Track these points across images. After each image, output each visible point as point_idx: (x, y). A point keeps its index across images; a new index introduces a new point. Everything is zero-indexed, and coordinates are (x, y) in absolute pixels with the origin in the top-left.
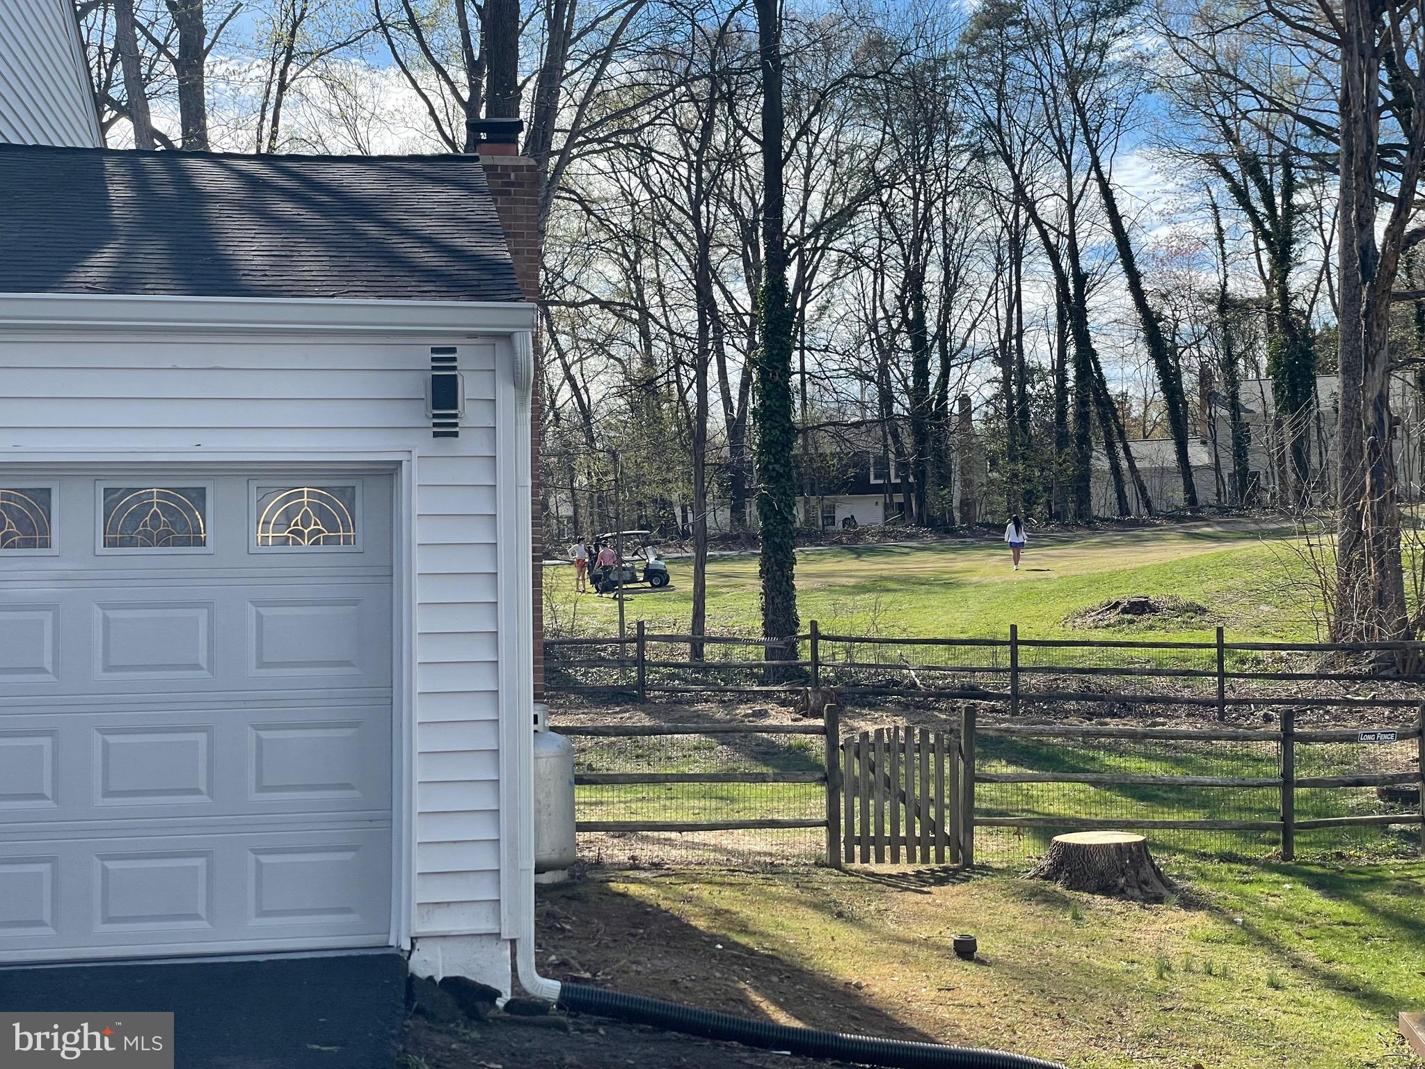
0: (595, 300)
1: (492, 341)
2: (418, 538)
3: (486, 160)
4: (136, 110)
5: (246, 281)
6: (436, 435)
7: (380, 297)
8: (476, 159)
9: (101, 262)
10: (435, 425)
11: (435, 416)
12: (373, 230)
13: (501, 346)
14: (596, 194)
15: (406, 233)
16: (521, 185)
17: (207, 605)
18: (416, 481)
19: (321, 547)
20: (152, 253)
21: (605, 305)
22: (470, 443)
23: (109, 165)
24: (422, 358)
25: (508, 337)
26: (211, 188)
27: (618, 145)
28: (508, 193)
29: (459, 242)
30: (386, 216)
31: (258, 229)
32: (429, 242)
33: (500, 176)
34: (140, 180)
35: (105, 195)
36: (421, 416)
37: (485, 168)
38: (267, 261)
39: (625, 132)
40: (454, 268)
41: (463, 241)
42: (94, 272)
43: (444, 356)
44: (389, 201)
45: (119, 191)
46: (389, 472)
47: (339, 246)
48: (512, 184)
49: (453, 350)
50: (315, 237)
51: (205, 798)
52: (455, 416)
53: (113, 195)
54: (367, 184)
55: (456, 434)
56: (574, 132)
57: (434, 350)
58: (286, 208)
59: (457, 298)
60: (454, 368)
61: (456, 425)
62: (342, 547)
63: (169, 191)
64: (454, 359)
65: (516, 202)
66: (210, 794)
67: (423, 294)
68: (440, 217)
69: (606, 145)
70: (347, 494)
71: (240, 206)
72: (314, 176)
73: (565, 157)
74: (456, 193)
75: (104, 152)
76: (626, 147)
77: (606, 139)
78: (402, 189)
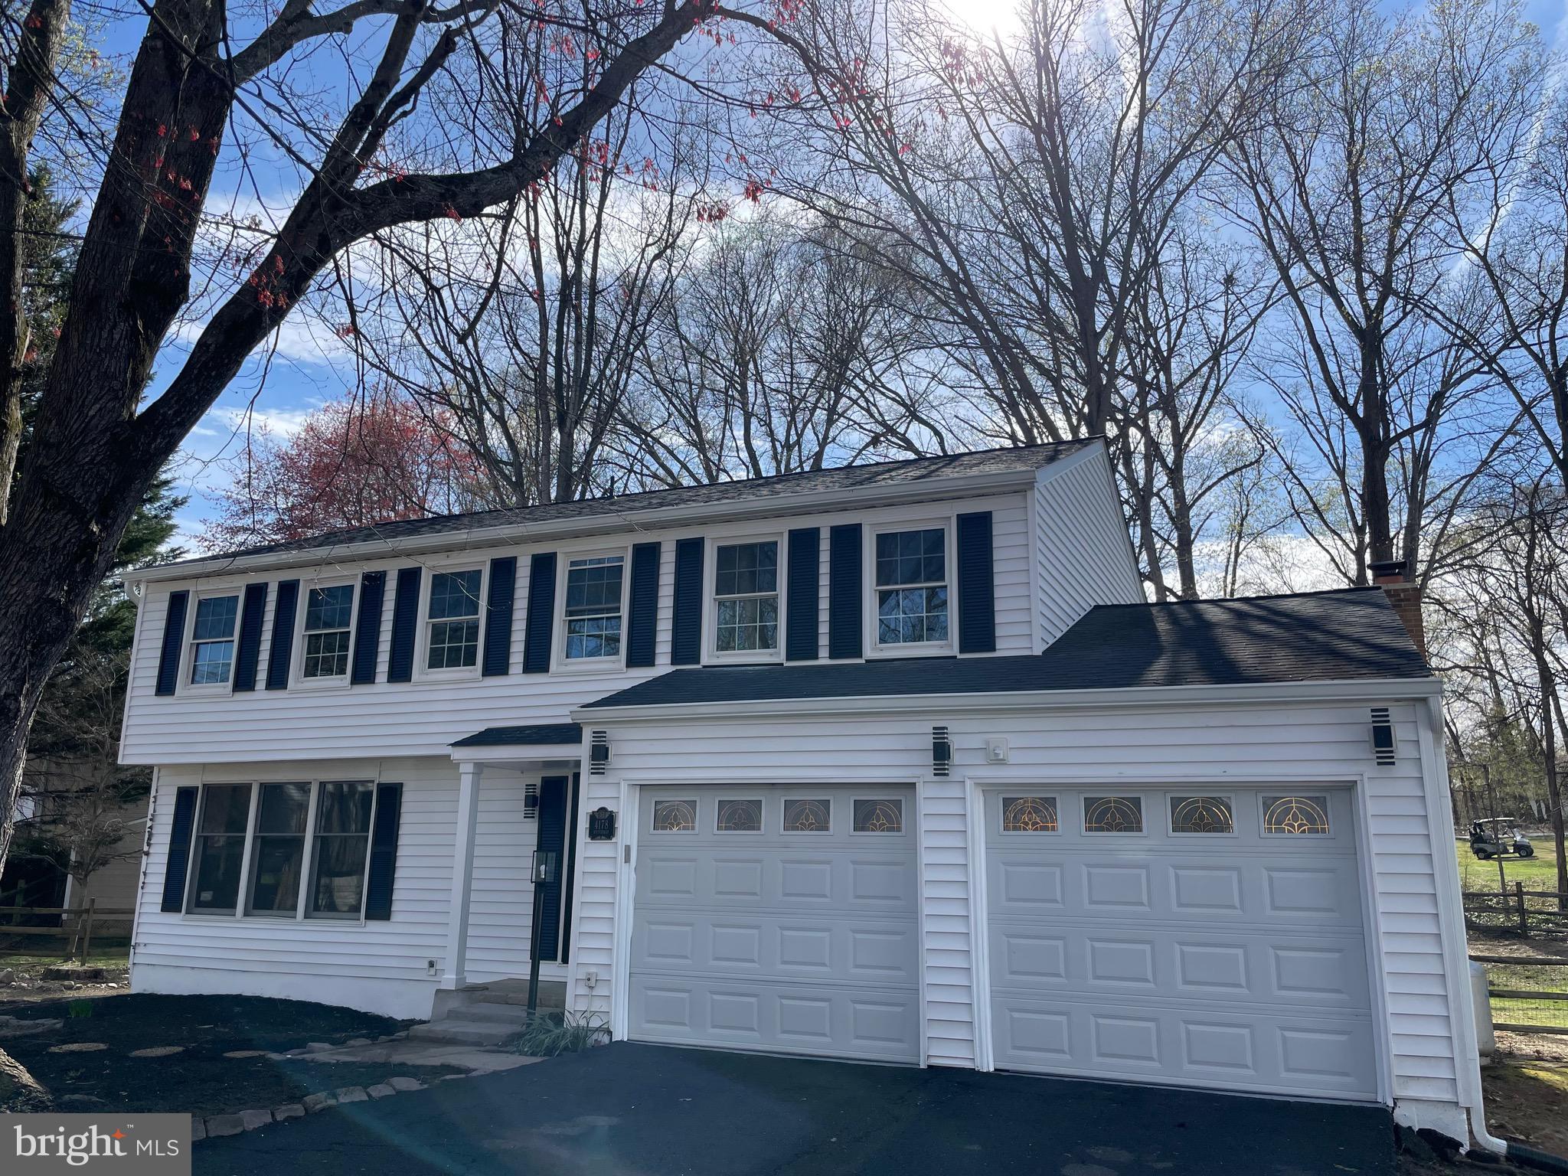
0: (1456, 666)
1: (1412, 703)
2: (1372, 830)
3: (1384, 587)
4: (1155, 576)
5: (1247, 673)
6: (1379, 764)
7: (1333, 679)
8: (1379, 588)
9: (1159, 668)
10: (1378, 758)
11: (1378, 752)
12: (1320, 637)
13: (1419, 706)
14: (1448, 598)
15: (1342, 637)
16: (1409, 600)
17: (1238, 869)
18: (1368, 793)
19: (1307, 835)
20: (1188, 660)
21: (1464, 669)
22: (1403, 769)
23: (1154, 610)
24: (1366, 715)
25: (1424, 700)
26: (1214, 619)
27: (1463, 567)
28: (1400, 606)
29: (1379, 641)
30: (1328, 627)
31: (1249, 642)
32: (1358, 641)
33: (1393, 596)
34: (1174, 619)
35: (1155, 629)
36: (1368, 752)
37: (1386, 591)
38: (1257, 661)
39: (1467, 558)
40: (1382, 657)
41: (1383, 639)
42: (1156, 674)
43: (1380, 714)
44: (1326, 618)
45: (1162, 626)
46: (1348, 788)
47: (1299, 648)
48: (1402, 600)
49: (1387, 710)
50: (1284, 644)
51: (1245, 991)
52: (1392, 752)
53: (1160, 629)
54: (1310, 609)
55: (1393, 763)
56: (1432, 561)
57: (1372, 711)
58: (1262, 628)
59: (1385, 677)
60: (1388, 721)
61: (1393, 757)
62: (1320, 835)
63: (1191, 623)
64: (1388, 716)
65: (1405, 611)
66: (1248, 988)
67: (1361, 676)
68: (1363, 625)
69: (1457, 568)
70: (1321, 802)
71: (1237, 629)
72: (1275, 607)
73: (1426, 576)
74: (1371, 610)
75: (1148, 605)
76: (1468, 567)
77: (1455, 563)
78: (1331, 609)
